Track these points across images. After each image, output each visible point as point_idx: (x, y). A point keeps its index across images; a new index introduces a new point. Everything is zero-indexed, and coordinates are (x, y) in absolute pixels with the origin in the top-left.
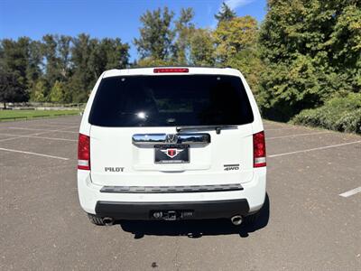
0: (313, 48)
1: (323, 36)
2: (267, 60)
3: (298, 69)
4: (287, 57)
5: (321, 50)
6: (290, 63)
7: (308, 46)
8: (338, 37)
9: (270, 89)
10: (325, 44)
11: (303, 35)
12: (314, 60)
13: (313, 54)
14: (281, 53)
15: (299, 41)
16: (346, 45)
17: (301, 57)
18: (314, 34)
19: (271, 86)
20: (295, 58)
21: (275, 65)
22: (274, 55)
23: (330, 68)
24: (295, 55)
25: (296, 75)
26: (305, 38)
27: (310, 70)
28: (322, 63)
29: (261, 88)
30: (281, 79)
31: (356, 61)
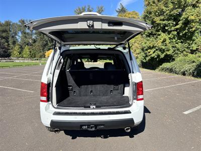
0: (169, 30)
1: (174, 23)
2: (144, 35)
3: (161, 41)
4: (155, 34)
5: (173, 31)
6: (157, 38)
7: (166, 28)
8: (183, 24)
9: (146, 52)
10: (176, 27)
11: (164, 22)
12: (169, 36)
13: (169, 33)
14: (152, 32)
15: (162, 26)
16: (187, 28)
17: (162, 34)
18: (170, 22)
19: (147, 50)
20: (159, 35)
21: (149, 38)
22: (148, 33)
23: (178, 40)
24: (159, 33)
25: (160, 44)
26: (165, 24)
27: (168, 41)
28: (174, 38)
29: (141, 51)
30: (152, 46)
31: (192, 37)
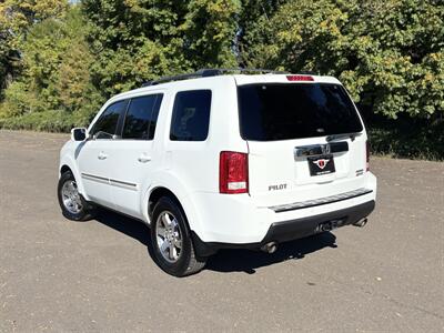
0: (164, 32)
1: (175, 16)
2: (97, 43)
3: (148, 61)
4: (131, 42)
5: (176, 36)
6: (135, 51)
7: (157, 28)
8: (194, 20)
9: (108, 89)
10: (180, 28)
11: (150, 12)
12: (166, 49)
13: (165, 40)
14: (119, 35)
15: (145, 20)
16: (205, 33)
17: (148, 43)
18: (163, 12)
19: (109, 84)
20: (141, 44)
21: (111, 52)
22: (109, 37)
23: (187, 62)
24: (141, 39)
25: (146, 70)
26: (152, 17)
27: (164, 62)
28: (177, 55)
29: (92, 87)
30: (124, 74)
31: (216, 56)
